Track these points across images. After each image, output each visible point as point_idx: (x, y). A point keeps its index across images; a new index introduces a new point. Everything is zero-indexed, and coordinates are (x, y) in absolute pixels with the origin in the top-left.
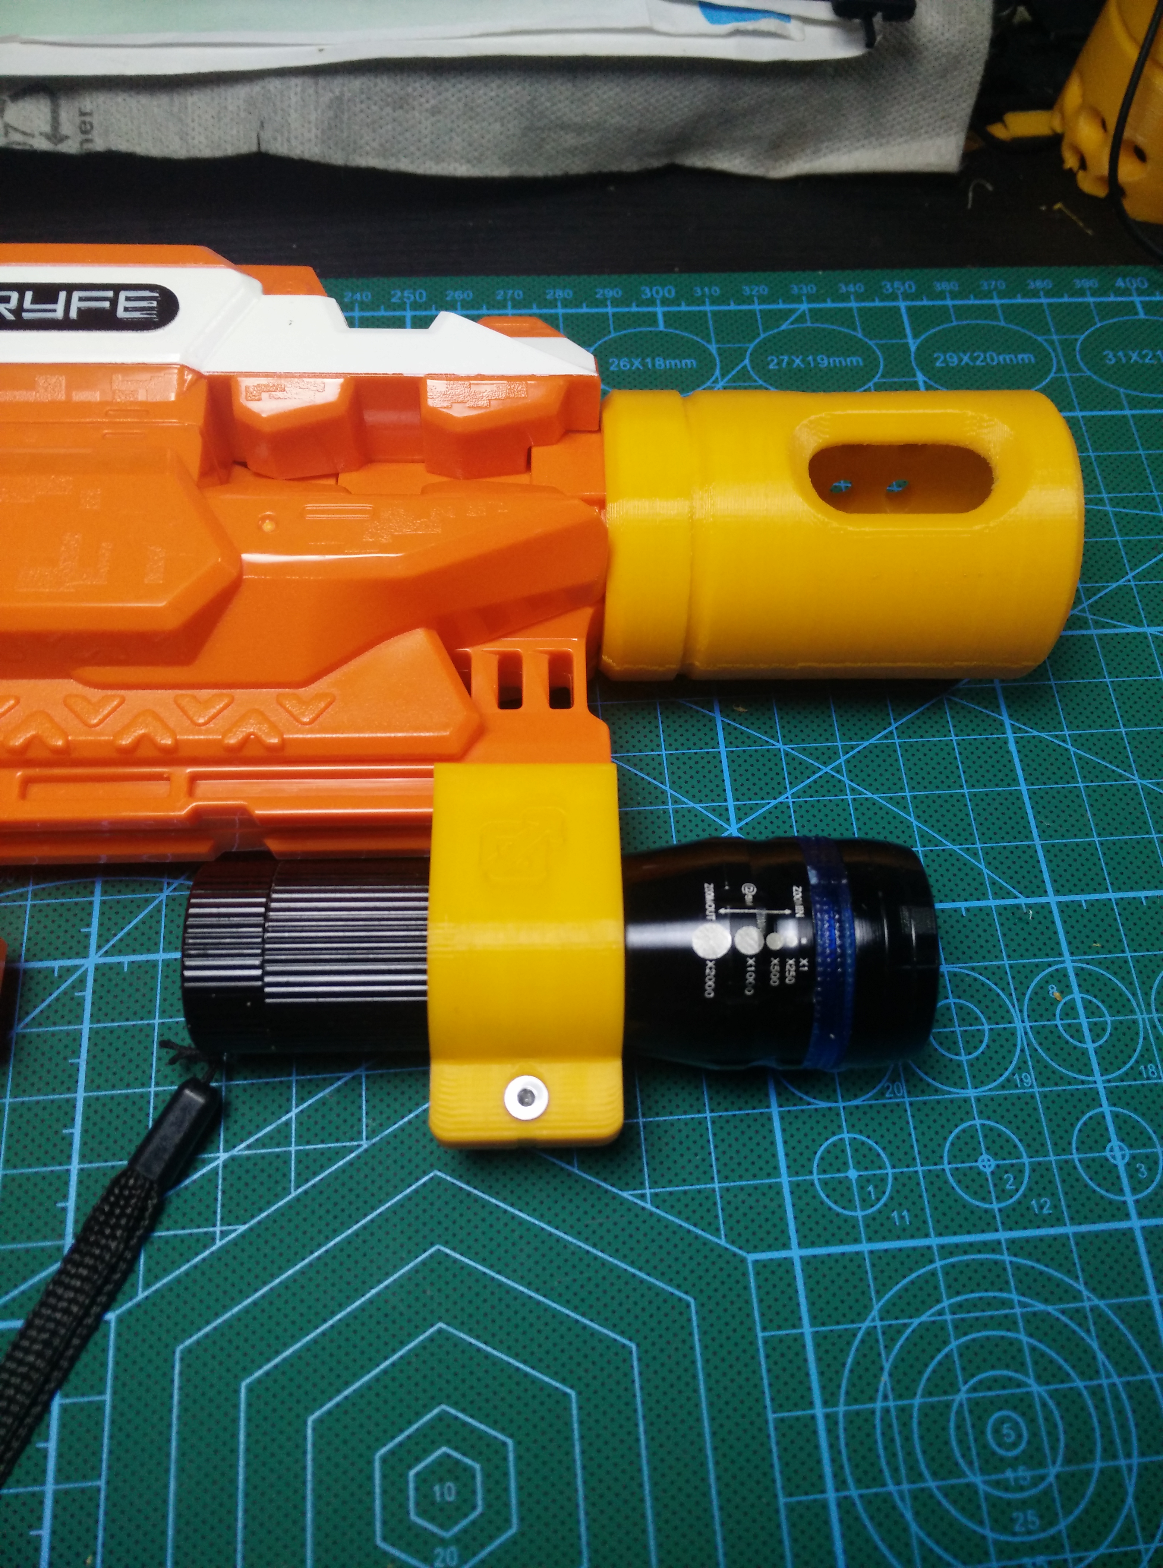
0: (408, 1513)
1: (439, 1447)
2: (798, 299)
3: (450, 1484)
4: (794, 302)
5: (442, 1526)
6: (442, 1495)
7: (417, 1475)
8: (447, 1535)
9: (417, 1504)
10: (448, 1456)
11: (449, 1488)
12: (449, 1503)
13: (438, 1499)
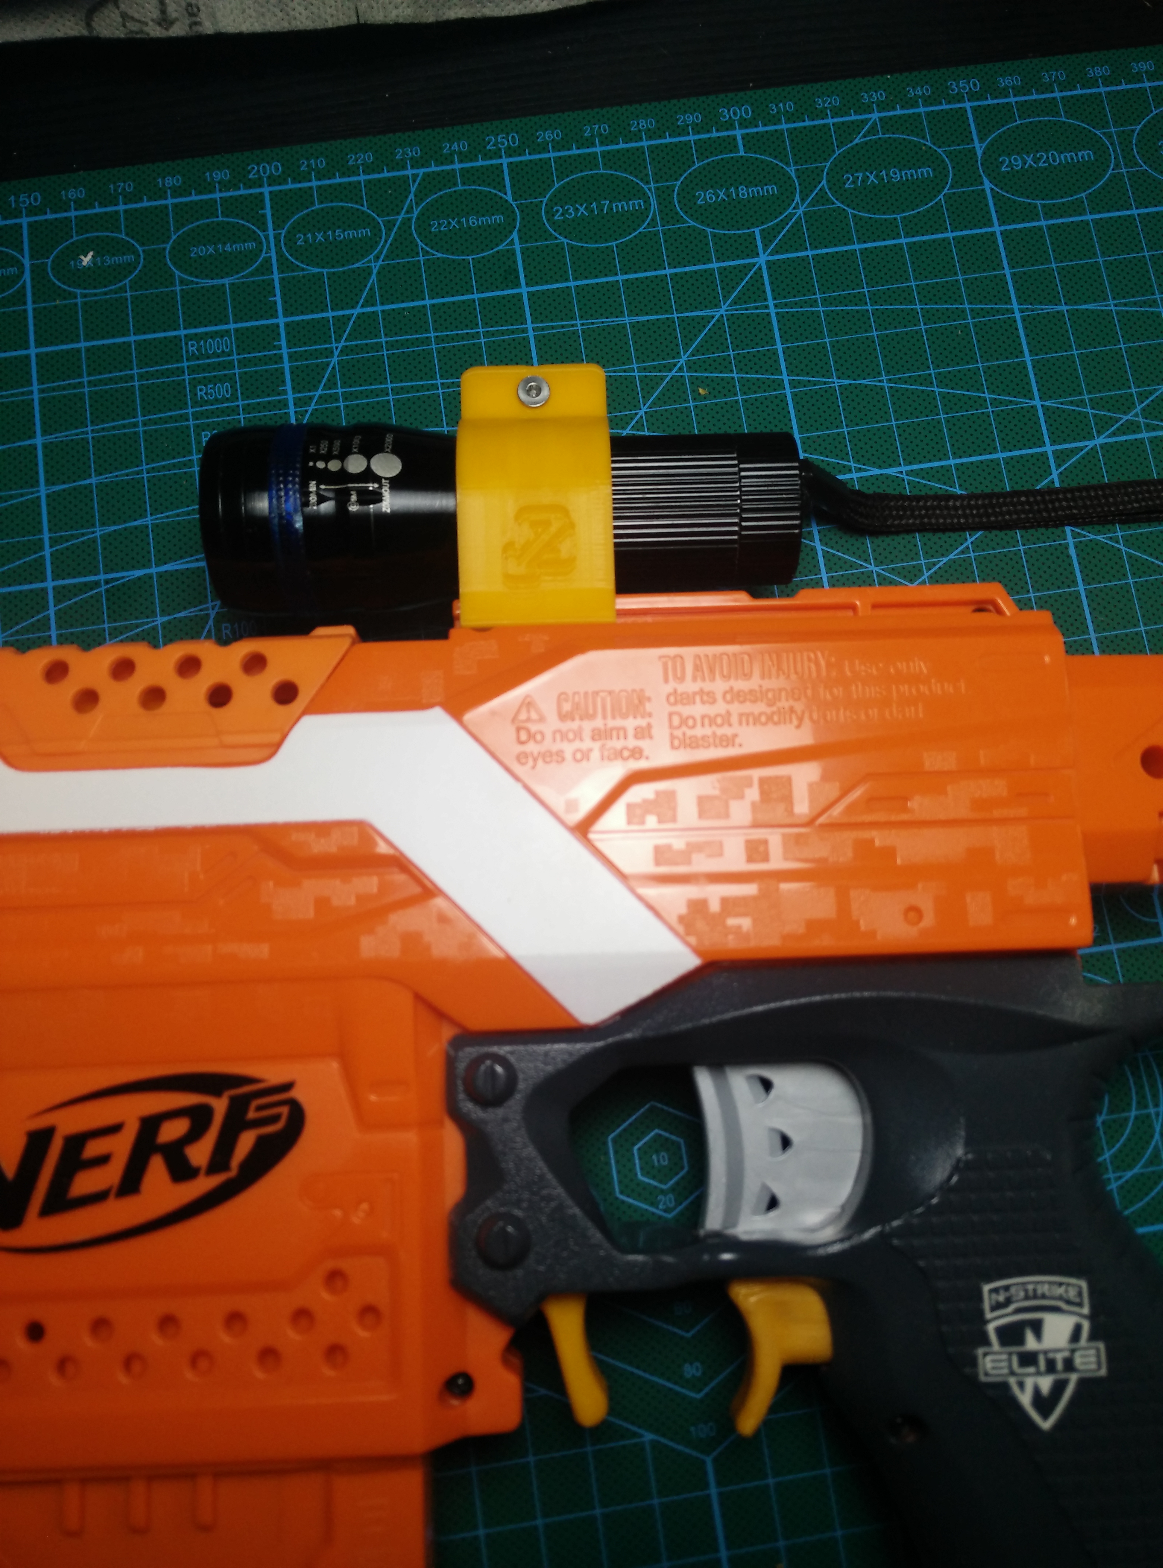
0: (636, 1174)
1: (653, 1130)
2: (868, 109)
3: (662, 1154)
4: (865, 112)
5: (661, 1182)
6: (659, 1161)
7: (639, 1149)
8: (664, 1187)
9: (642, 1169)
10: (660, 1135)
11: (663, 1157)
12: (665, 1166)
13: (656, 1163)
